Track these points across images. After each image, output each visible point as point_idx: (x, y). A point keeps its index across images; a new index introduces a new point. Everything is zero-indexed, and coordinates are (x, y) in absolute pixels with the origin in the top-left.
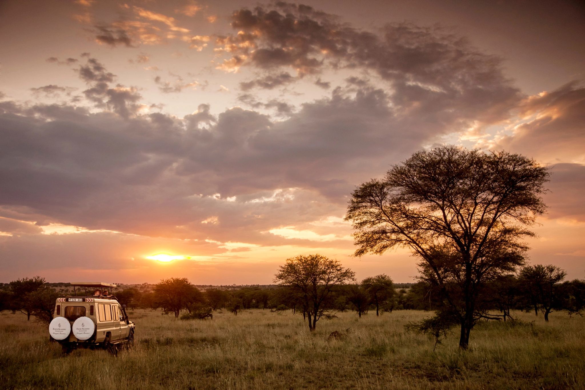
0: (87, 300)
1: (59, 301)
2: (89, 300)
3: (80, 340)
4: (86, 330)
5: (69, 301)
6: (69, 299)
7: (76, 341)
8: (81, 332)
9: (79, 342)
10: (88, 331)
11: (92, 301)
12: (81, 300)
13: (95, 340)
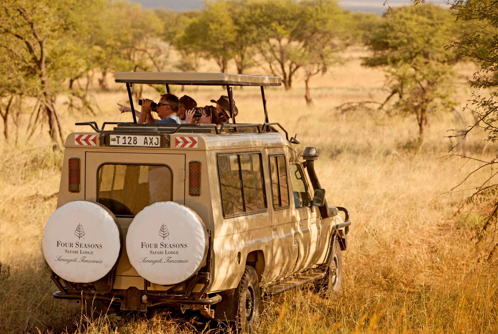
0: (177, 142)
1: (76, 143)
2: (186, 142)
3: (155, 285)
4: (174, 249)
5: (112, 143)
6: (112, 137)
7: (141, 287)
8: (157, 257)
9: (149, 289)
10: (182, 254)
11: (196, 146)
12: (156, 139)
13: (207, 284)
